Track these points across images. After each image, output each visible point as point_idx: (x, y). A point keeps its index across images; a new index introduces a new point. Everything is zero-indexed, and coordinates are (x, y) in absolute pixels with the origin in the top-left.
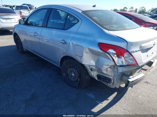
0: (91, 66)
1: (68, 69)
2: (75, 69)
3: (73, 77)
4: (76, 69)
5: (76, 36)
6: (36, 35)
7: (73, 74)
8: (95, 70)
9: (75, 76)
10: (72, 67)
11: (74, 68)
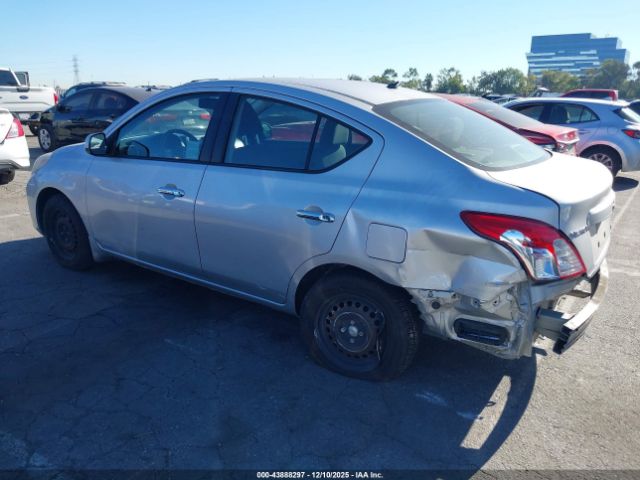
0: (435, 294)
1: (333, 312)
2: (361, 309)
3: (357, 338)
4: (366, 309)
5: (365, 192)
6: (176, 193)
7: (354, 330)
8: (448, 306)
9: (365, 335)
10: (350, 304)
11: (358, 305)
